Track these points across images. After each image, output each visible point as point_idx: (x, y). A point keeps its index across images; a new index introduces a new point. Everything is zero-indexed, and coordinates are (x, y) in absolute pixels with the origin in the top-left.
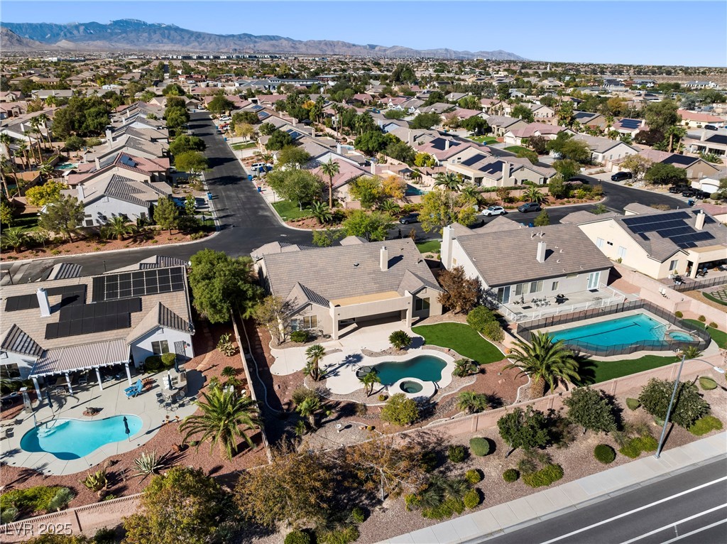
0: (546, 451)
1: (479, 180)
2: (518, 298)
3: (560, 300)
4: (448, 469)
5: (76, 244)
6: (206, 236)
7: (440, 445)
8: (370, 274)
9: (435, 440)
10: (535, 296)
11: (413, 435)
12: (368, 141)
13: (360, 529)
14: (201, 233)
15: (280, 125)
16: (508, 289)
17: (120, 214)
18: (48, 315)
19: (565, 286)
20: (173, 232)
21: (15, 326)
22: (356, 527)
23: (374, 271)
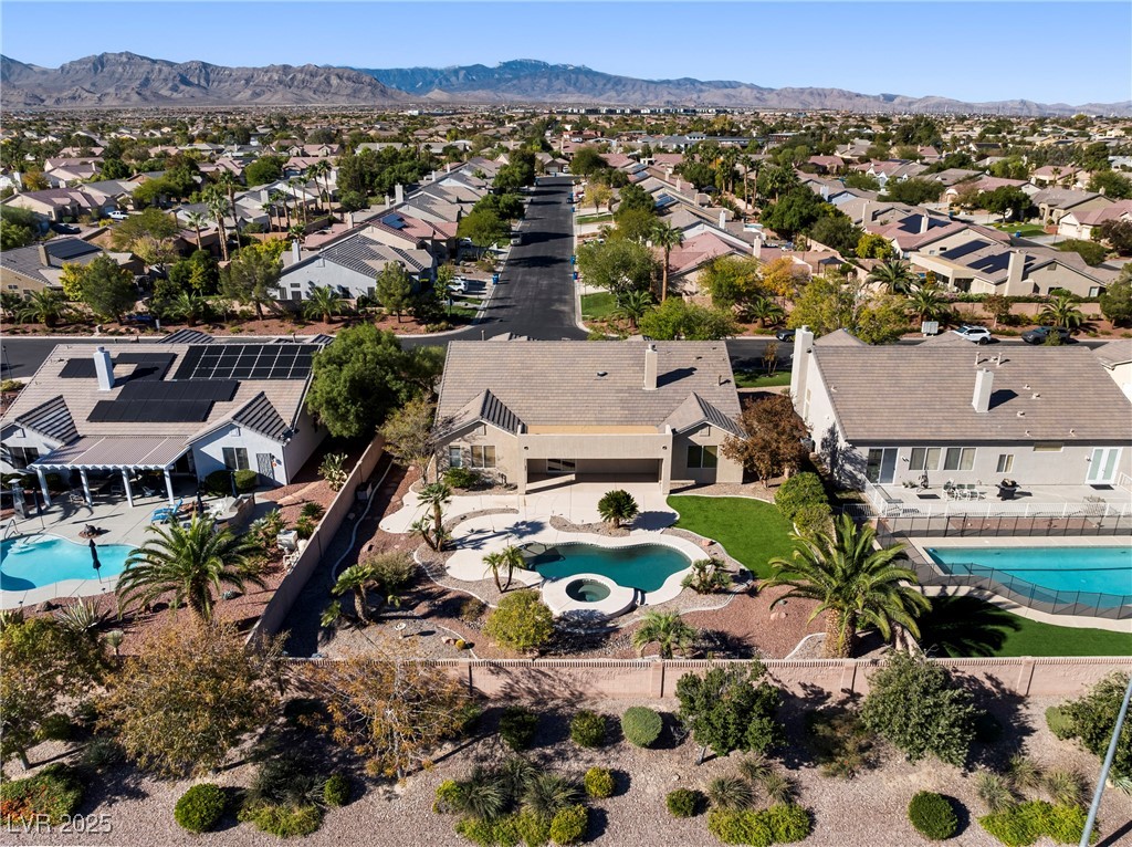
0: (795, 774)
1: (964, 284)
2: (915, 476)
3: (1008, 491)
4: (562, 755)
5: (266, 322)
6: (451, 329)
7: (573, 705)
8: (621, 391)
9: (567, 694)
10: (953, 477)
11: (516, 671)
12: (783, 214)
13: (328, 817)
14: (443, 324)
15: (654, 188)
16: (892, 455)
17: (340, 287)
18: (108, 389)
19: (1026, 466)
20: (402, 319)
21: (61, 397)
22: (323, 812)
23: (630, 388)
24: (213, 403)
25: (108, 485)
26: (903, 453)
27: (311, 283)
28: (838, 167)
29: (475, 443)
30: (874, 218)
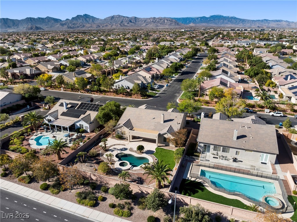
0: (134, 206)
4: (99, 192)
6: (147, 98)
7: (106, 185)
9: (106, 182)
12: (250, 72)
13: (60, 193)
14: (146, 97)
16: (209, 147)
21: (58, 110)
22: (60, 192)
24: (81, 115)
25: (59, 128)
26: (212, 147)
27: (122, 85)
28: (291, 53)
29: (122, 130)
30: (280, 73)
